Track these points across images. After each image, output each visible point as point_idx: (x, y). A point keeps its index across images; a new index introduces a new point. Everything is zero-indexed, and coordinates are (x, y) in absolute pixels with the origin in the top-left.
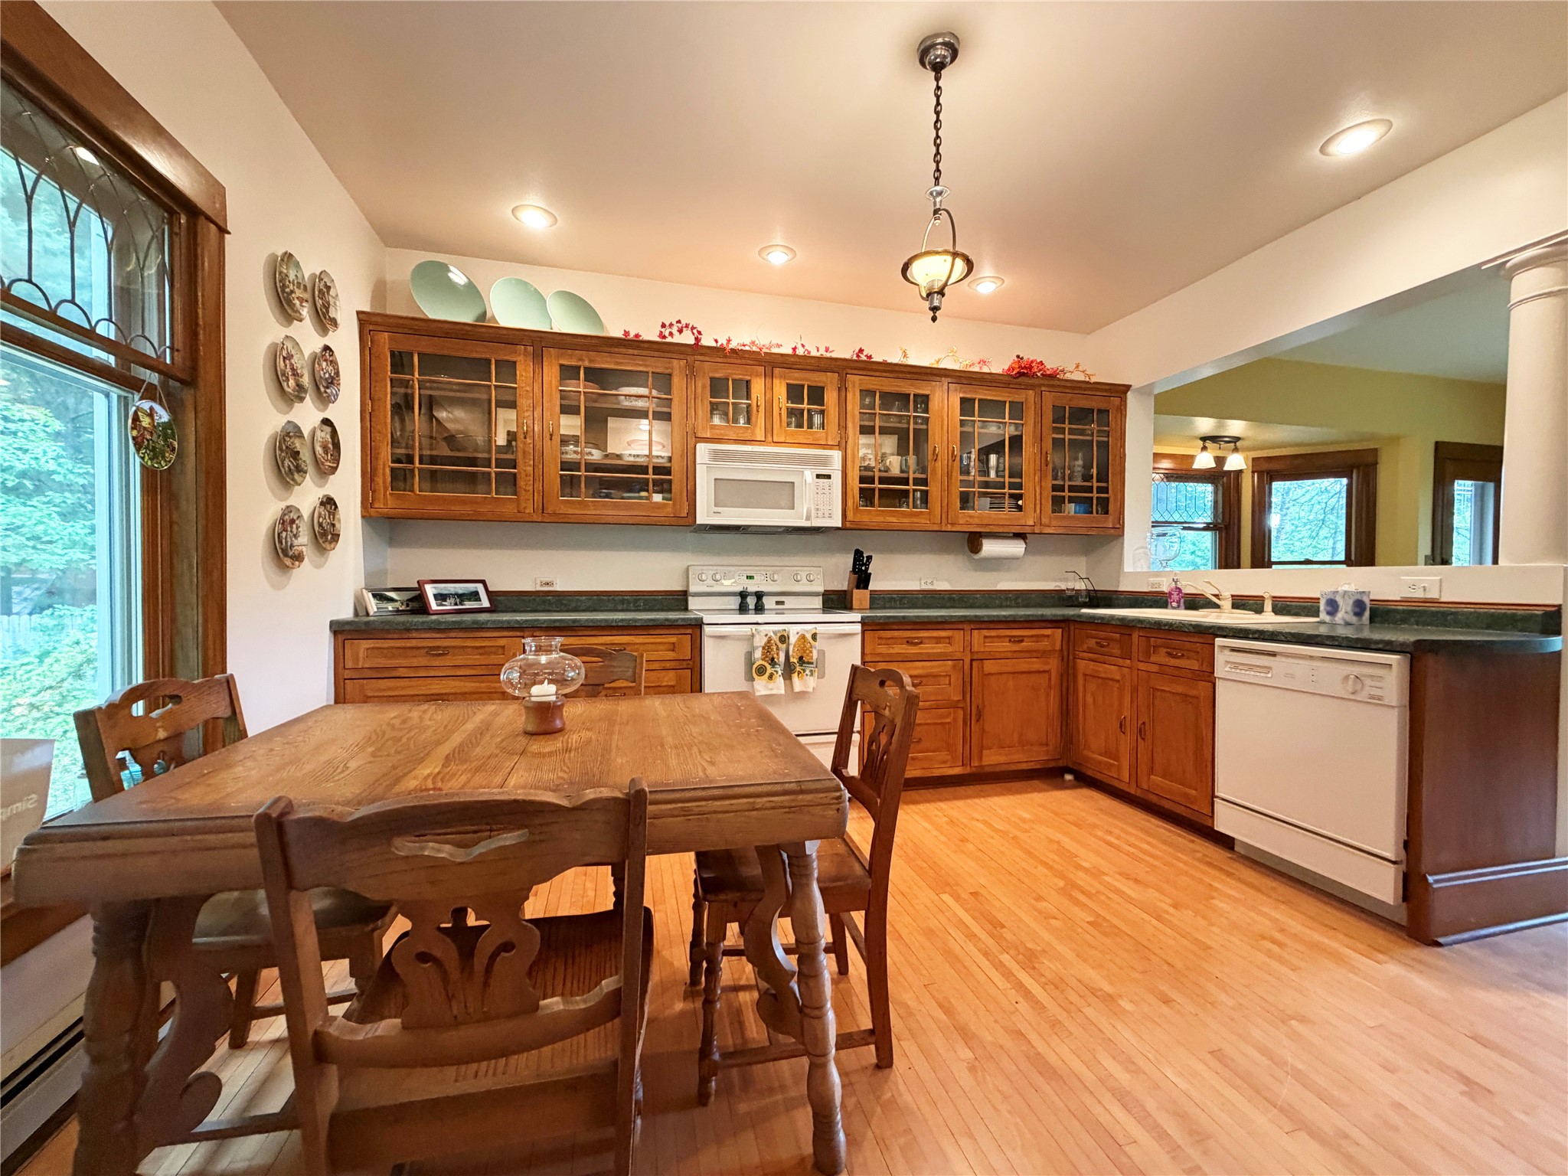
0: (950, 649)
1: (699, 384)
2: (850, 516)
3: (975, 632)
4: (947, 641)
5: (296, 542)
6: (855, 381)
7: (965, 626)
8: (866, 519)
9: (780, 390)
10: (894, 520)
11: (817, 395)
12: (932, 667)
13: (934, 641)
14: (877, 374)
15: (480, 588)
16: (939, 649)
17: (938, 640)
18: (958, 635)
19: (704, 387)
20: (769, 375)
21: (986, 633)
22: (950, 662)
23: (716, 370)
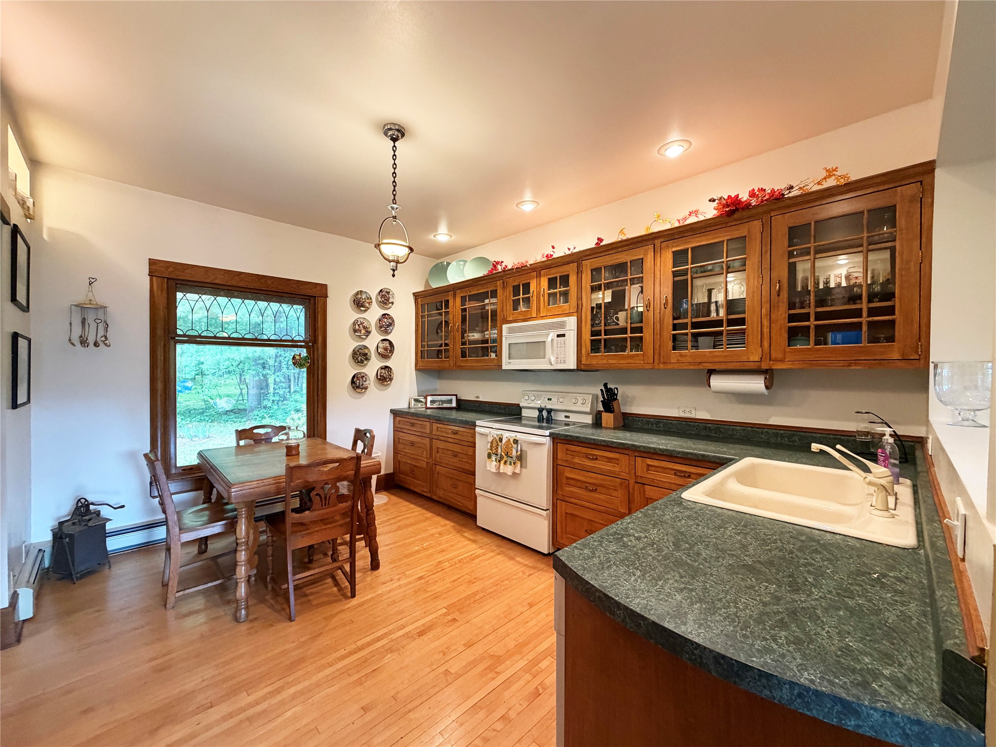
0: (617, 469)
1: (508, 291)
2: (584, 361)
3: (639, 460)
4: (616, 462)
5: (364, 383)
6: (588, 265)
7: (630, 453)
8: (594, 362)
9: (544, 283)
10: (614, 362)
11: (565, 280)
12: (603, 480)
13: (607, 460)
14: (603, 254)
15: (454, 398)
16: (608, 467)
17: (610, 460)
18: (624, 459)
19: (510, 292)
20: (539, 276)
21: (649, 462)
22: (618, 480)
23: (514, 281)
